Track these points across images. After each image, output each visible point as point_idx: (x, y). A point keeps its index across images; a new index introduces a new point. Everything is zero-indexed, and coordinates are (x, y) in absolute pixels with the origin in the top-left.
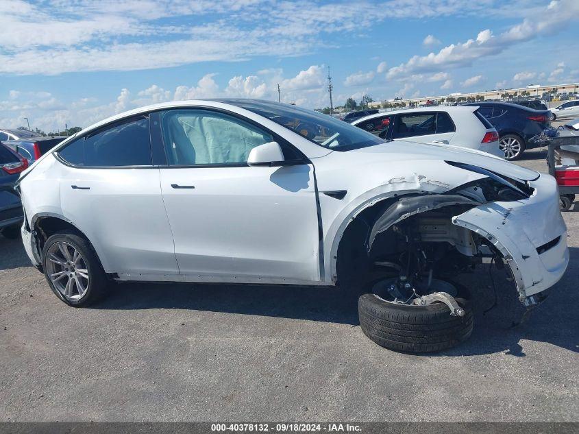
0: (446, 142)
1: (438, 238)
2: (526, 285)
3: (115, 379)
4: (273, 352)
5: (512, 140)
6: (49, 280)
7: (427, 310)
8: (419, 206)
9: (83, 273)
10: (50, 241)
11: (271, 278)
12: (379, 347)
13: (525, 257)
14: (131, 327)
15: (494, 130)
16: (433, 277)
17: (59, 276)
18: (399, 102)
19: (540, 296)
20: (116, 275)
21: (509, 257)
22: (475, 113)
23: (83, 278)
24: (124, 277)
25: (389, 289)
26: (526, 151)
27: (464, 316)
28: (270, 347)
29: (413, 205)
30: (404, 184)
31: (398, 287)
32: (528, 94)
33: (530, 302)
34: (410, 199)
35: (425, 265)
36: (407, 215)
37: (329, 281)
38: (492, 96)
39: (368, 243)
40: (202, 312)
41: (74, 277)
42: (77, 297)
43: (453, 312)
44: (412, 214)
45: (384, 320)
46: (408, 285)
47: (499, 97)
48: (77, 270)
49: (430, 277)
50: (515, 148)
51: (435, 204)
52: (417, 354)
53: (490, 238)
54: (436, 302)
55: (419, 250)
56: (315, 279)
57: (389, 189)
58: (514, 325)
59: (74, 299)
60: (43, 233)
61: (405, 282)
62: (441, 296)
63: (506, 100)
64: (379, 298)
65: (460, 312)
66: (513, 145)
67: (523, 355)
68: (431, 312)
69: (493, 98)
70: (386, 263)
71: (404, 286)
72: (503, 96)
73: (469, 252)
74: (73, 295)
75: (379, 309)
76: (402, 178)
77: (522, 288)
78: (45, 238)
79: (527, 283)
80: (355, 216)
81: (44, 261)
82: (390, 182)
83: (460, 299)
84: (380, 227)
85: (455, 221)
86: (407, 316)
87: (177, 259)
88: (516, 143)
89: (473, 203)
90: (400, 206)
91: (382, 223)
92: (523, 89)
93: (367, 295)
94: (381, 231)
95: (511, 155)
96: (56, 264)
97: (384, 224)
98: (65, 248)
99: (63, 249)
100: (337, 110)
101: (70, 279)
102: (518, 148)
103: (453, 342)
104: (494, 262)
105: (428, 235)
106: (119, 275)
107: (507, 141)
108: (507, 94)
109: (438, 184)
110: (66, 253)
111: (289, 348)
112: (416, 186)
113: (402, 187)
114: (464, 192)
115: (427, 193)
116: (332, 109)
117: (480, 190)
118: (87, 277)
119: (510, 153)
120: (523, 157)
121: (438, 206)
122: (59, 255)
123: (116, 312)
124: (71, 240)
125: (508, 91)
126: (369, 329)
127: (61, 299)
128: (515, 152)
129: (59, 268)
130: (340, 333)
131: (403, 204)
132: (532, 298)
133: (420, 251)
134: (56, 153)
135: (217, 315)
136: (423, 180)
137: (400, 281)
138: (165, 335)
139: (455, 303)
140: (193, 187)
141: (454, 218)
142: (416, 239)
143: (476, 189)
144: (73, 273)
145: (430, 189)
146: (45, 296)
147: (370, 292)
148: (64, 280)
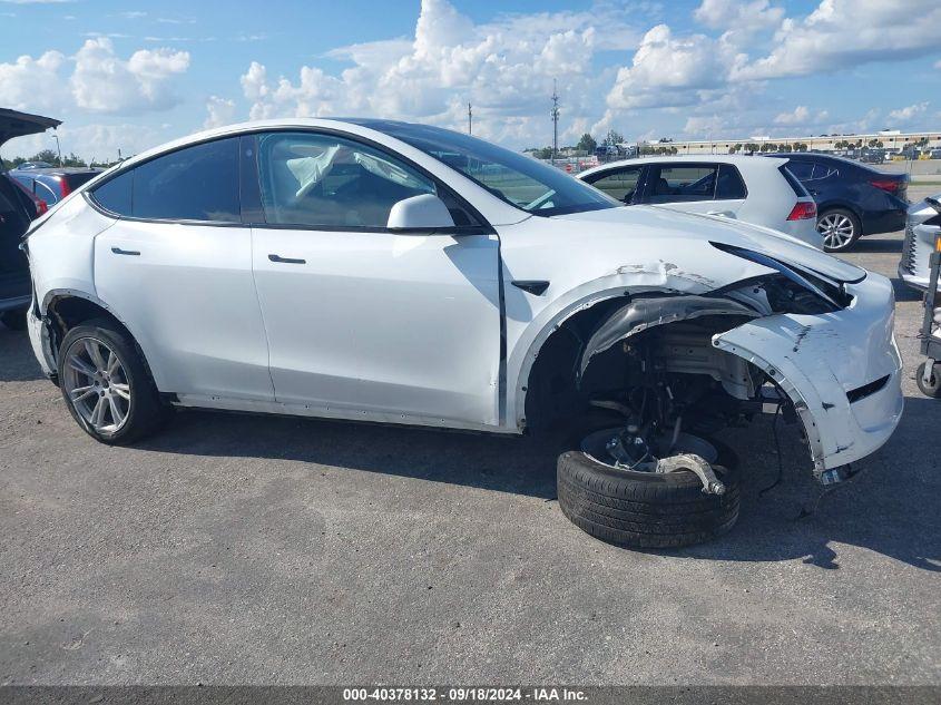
0: (730, 214)
1: (694, 367)
2: (825, 452)
3: (161, 559)
4: (416, 533)
5: (841, 219)
6: (68, 398)
7: (664, 481)
8: (663, 313)
9: (122, 389)
10: (73, 334)
11: (421, 416)
12: (584, 535)
13: (826, 406)
14: (193, 481)
15: (810, 199)
16: (682, 430)
17: (83, 392)
18: (667, 146)
19: (848, 471)
20: (173, 396)
21: (802, 404)
22: (781, 169)
23: (122, 398)
24: (187, 401)
25: (608, 446)
26: (863, 238)
27: (725, 494)
28: (412, 525)
29: (653, 310)
30: (641, 276)
31: (624, 442)
32: (880, 145)
33: (831, 479)
34: (648, 301)
35: (671, 411)
36: (643, 326)
37: (512, 427)
38: (820, 145)
39: (578, 368)
40: (308, 464)
41: (108, 395)
42: (112, 428)
43: (706, 486)
44: (652, 324)
45: (594, 492)
46: (639, 441)
47: (832, 147)
48: (113, 386)
49: (677, 429)
50: (844, 232)
51: (688, 312)
52: (644, 550)
53: (773, 372)
54: (680, 469)
55: (661, 384)
56: (490, 421)
57: (618, 282)
58: (804, 513)
59: (105, 431)
60: (61, 322)
61: (635, 435)
62: (691, 461)
63: (843, 153)
64: (593, 459)
65: (717, 488)
66: (843, 226)
67: (836, 567)
68: (671, 485)
69: (822, 148)
70: (608, 404)
71: (633, 440)
72: (838, 145)
73: (742, 393)
74: (106, 425)
75: (587, 475)
76: (638, 267)
77: (820, 456)
78: (65, 330)
79: (828, 448)
80: (559, 324)
81: (61, 366)
82: (619, 271)
83: (720, 467)
84: (599, 343)
85: (717, 342)
86: (631, 488)
87: (273, 377)
88: (847, 224)
89: (751, 313)
90: (631, 312)
91: (602, 337)
92: (872, 136)
93: (572, 452)
94: (601, 351)
95: (837, 244)
96: (80, 374)
97: (605, 340)
98: (96, 348)
99: (91, 349)
100: (565, 153)
101: (101, 399)
102: (849, 232)
103: (703, 535)
104: (780, 412)
105: (678, 362)
106: (179, 396)
107: (832, 220)
108: (845, 144)
109: (695, 279)
110: (96, 357)
111: (442, 527)
112: (660, 280)
113: (637, 281)
114: (736, 294)
115: (677, 293)
116: (556, 149)
117: (763, 293)
118: (128, 397)
119: (836, 240)
120: (856, 247)
121: (692, 316)
122: (86, 358)
123: (172, 456)
124: (106, 336)
125: (847, 139)
126: (571, 507)
127: (85, 429)
128: (844, 239)
129: (84, 380)
130: (524, 510)
131: (638, 308)
132: (835, 473)
133: (665, 387)
134: (87, 194)
135: (333, 470)
136: (673, 272)
137: (627, 433)
138: (245, 496)
139: (711, 472)
140: (303, 262)
141: (715, 337)
142: (657, 367)
143: (756, 291)
144: (106, 390)
145: (682, 287)
146: (60, 423)
147: (578, 448)
148: (92, 400)
